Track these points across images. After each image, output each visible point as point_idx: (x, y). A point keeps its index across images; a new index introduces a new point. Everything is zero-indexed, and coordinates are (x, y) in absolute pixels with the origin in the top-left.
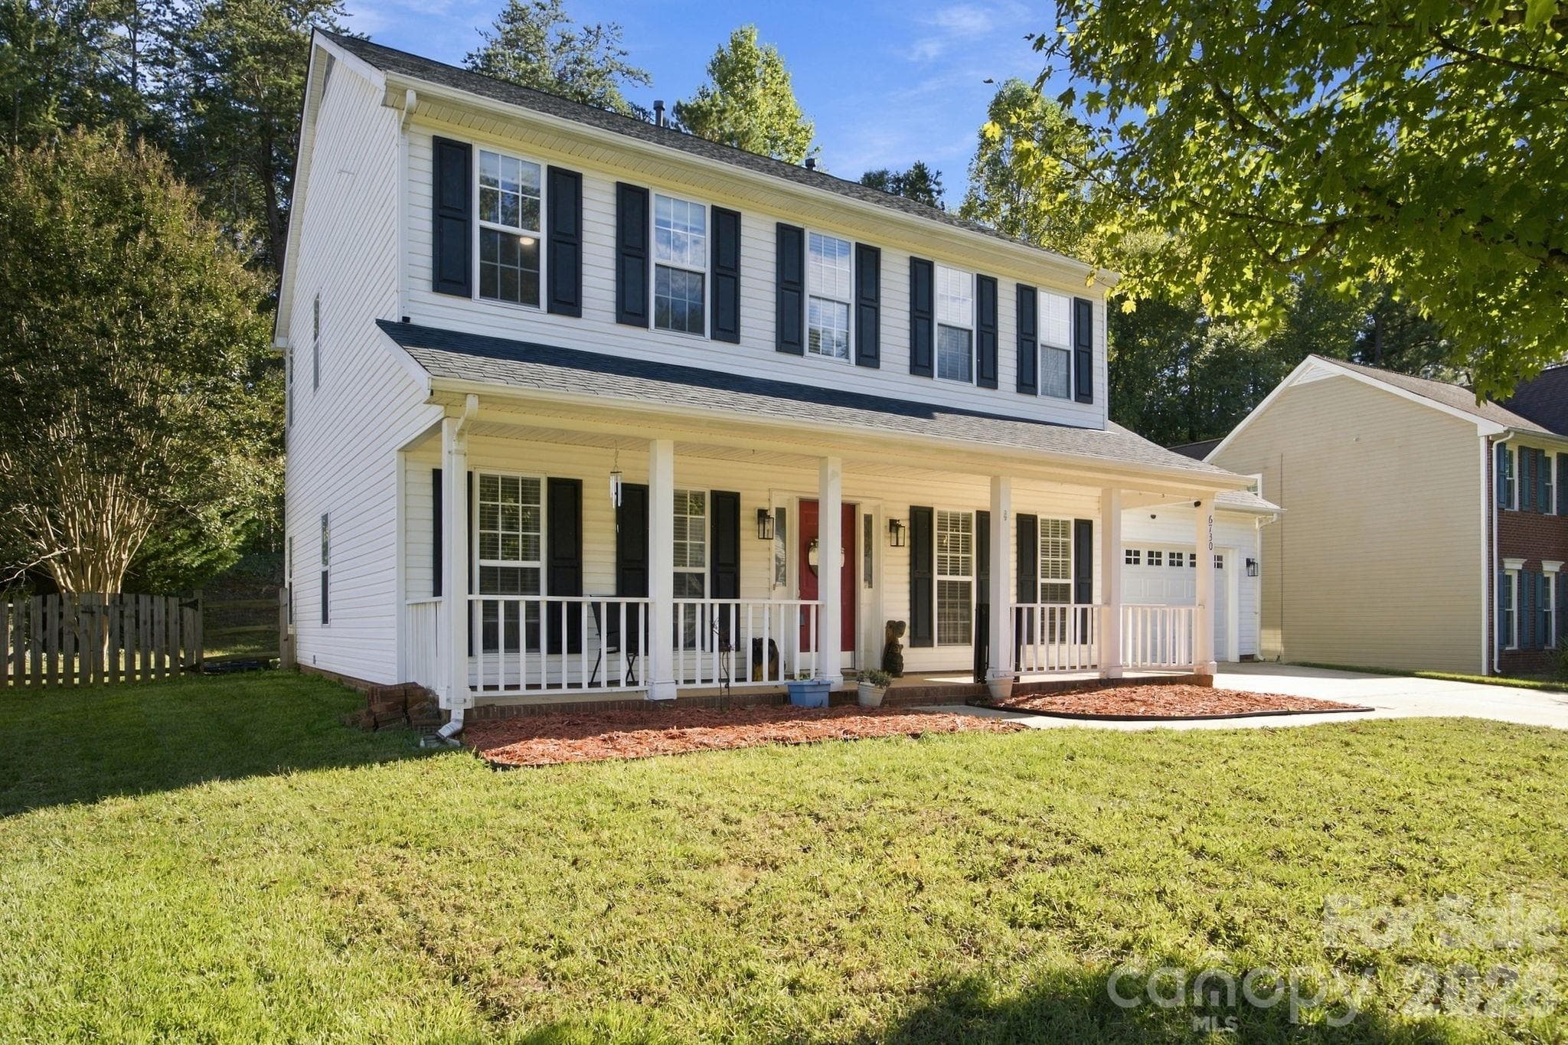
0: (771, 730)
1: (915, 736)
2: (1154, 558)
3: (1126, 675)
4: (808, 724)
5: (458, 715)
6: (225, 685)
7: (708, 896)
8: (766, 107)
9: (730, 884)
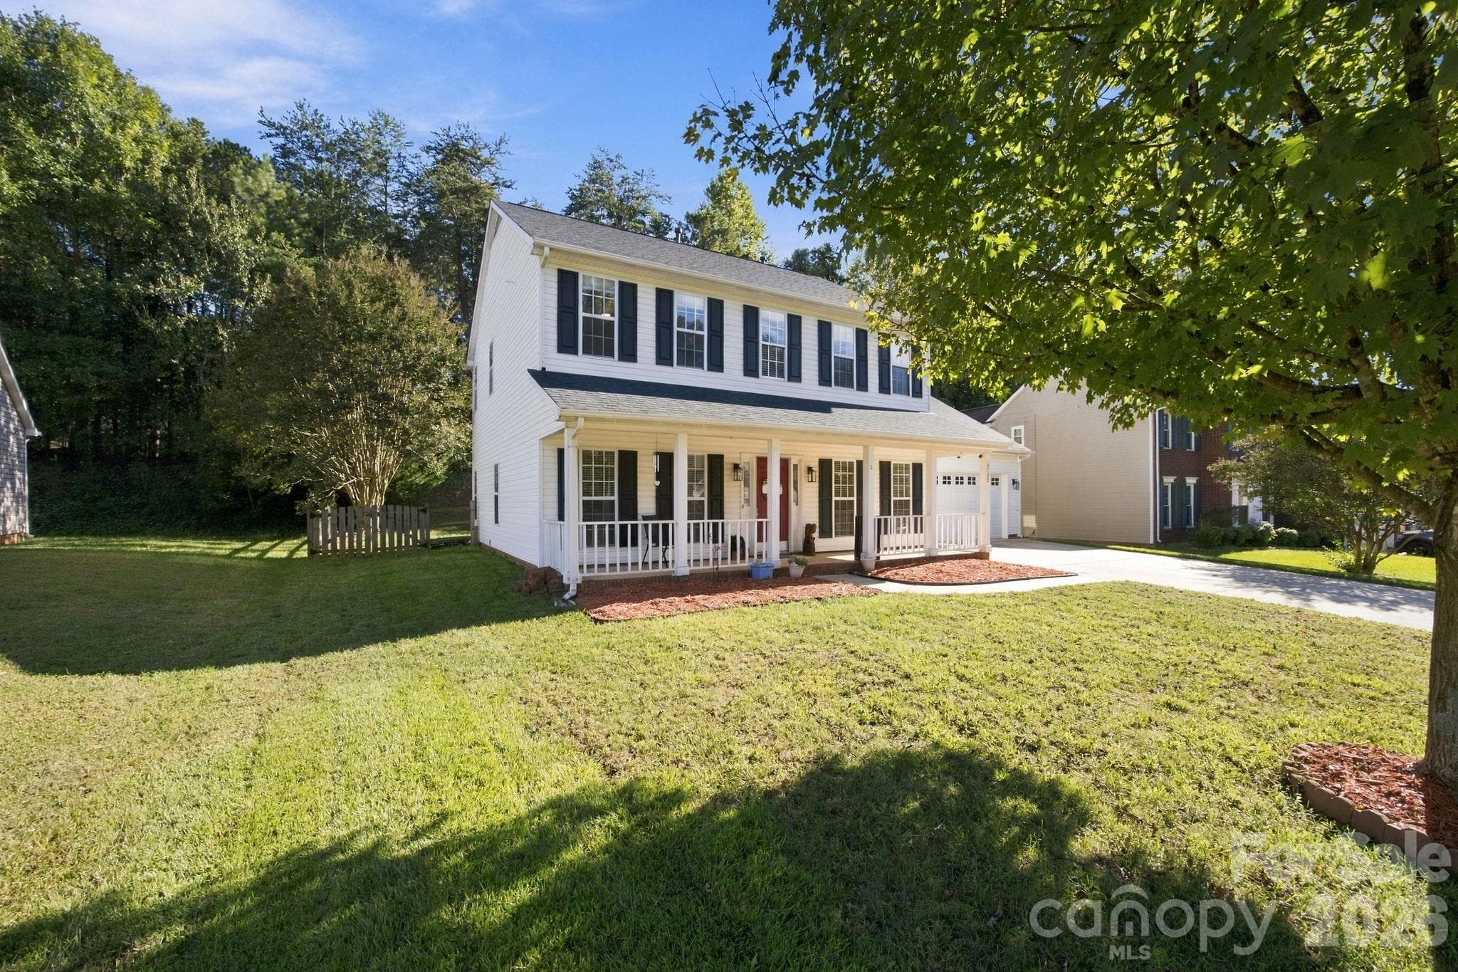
0: (742, 596)
1: (819, 599)
2: (959, 481)
3: (940, 554)
4: (761, 591)
5: (573, 588)
6: (443, 557)
7: (708, 706)
8: (739, 212)
9: (720, 698)
